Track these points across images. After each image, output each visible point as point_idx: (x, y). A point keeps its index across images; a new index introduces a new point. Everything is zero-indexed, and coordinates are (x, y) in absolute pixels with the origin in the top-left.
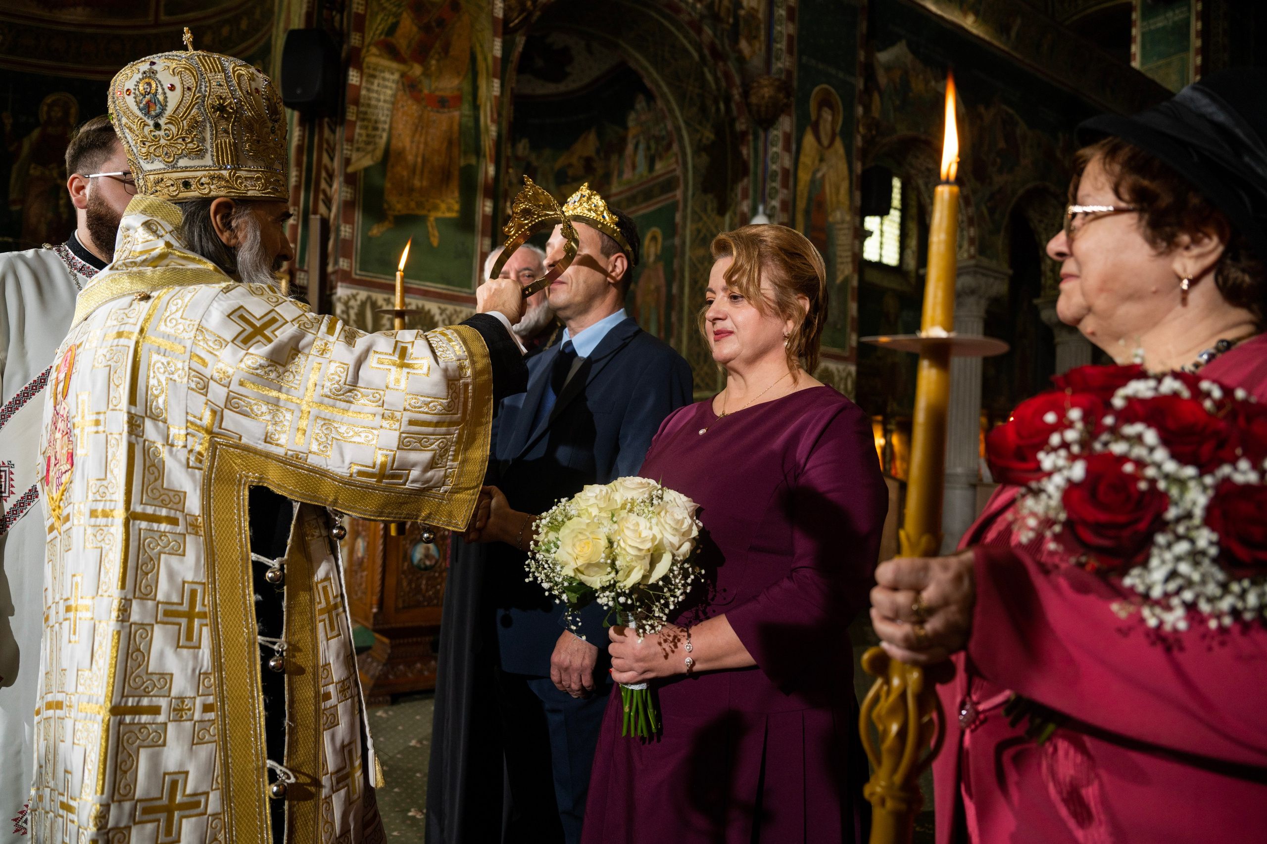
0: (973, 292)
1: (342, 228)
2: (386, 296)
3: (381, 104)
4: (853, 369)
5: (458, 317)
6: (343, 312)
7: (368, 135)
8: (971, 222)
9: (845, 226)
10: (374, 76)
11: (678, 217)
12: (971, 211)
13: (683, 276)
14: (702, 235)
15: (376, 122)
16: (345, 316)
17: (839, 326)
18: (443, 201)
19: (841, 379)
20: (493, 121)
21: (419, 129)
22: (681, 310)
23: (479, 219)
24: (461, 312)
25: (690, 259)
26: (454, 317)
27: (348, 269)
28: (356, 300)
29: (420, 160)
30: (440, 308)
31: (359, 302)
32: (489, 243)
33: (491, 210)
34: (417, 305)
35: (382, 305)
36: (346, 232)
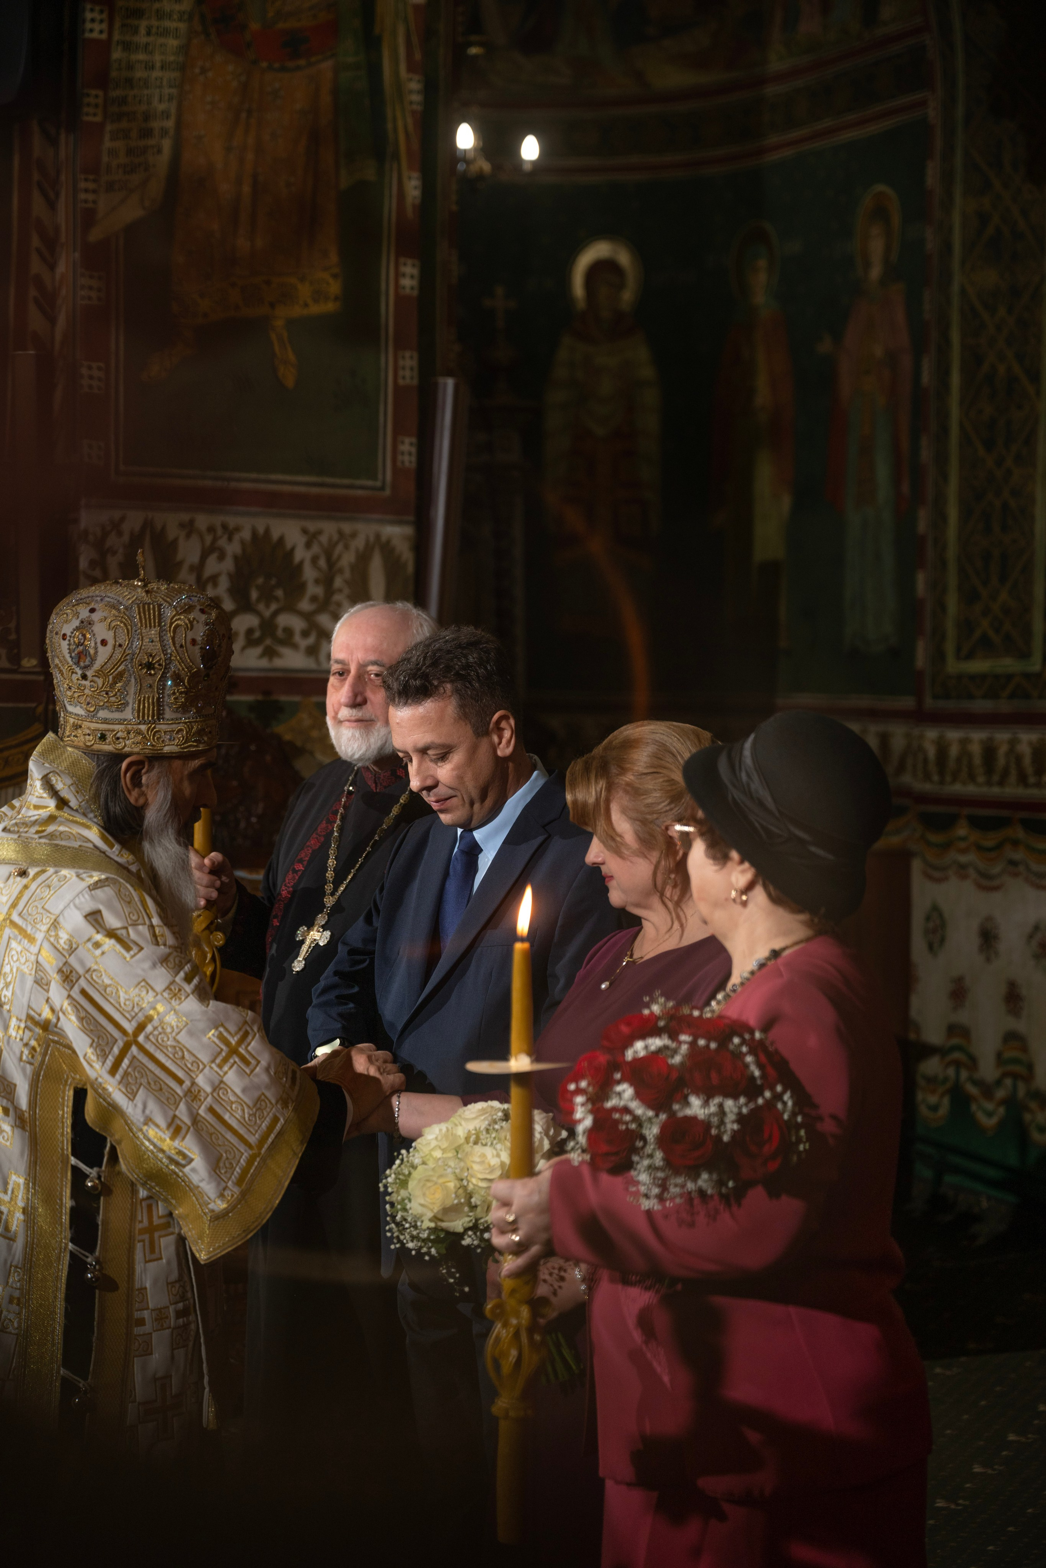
1: (84, 371)
2: (185, 517)
3: (157, 74)
5: (346, 547)
6: (93, 564)
7: (130, 152)
10: (138, 14)
11: (932, 176)
14: (991, 230)
15: (147, 117)
18: (303, 279)
20: (411, 69)
21: (244, 115)
22: (944, 430)
23: (388, 309)
24: (354, 535)
25: (963, 291)
26: (339, 548)
27: (101, 462)
28: (120, 534)
29: (246, 189)
30: (305, 531)
31: (126, 538)
32: (414, 363)
33: (415, 283)
34: (254, 533)
35: (175, 541)
36: (91, 377)
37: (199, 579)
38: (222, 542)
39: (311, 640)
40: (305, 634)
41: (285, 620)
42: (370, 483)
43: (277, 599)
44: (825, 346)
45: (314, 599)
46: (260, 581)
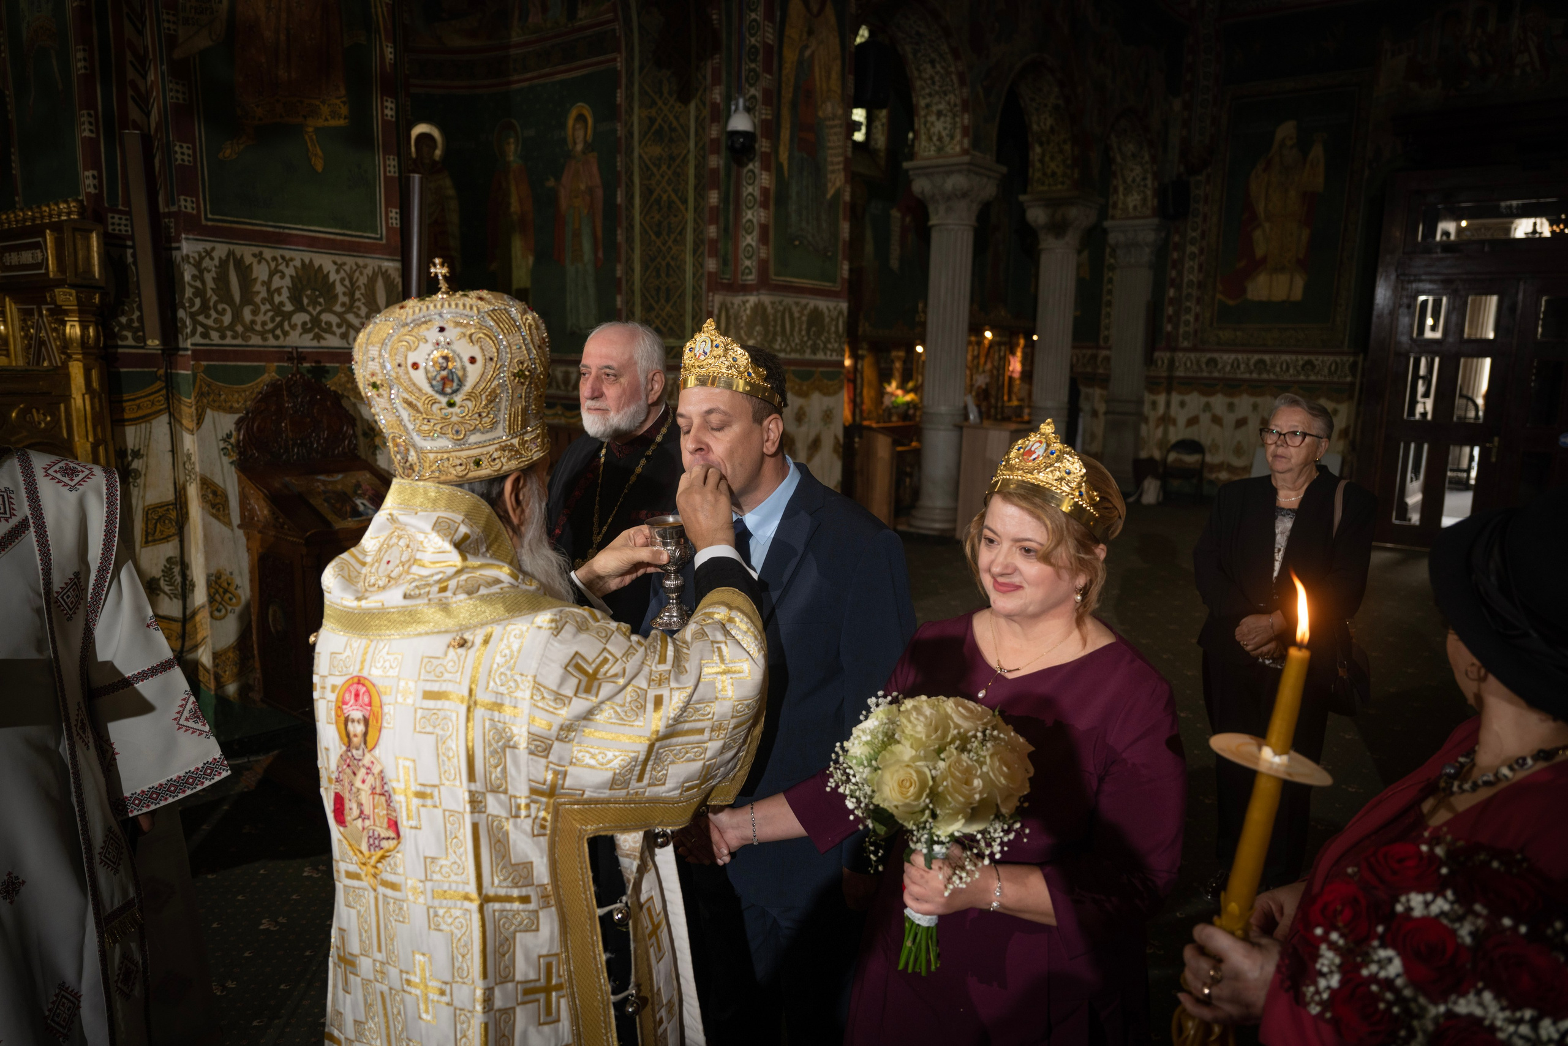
0: (964, 195)
1: (177, 148)
2: (256, 250)
4: (844, 306)
5: (361, 273)
6: (194, 277)
8: (965, 106)
9: (837, 122)
12: (965, 91)
13: (632, 182)
14: (656, 126)
16: (198, 284)
17: (829, 254)
18: (323, 102)
19: (832, 320)
23: (378, 128)
24: (365, 267)
25: (640, 157)
26: (357, 274)
27: (195, 212)
28: (212, 259)
29: (283, 37)
30: (335, 263)
31: (216, 262)
32: (396, 163)
33: (393, 113)
34: (302, 261)
35: (251, 264)
36: (183, 154)
37: (268, 290)
38: (282, 267)
39: (343, 330)
40: (339, 326)
41: (325, 317)
42: (373, 235)
43: (320, 304)
44: (551, 183)
45: (343, 304)
46: (309, 292)
